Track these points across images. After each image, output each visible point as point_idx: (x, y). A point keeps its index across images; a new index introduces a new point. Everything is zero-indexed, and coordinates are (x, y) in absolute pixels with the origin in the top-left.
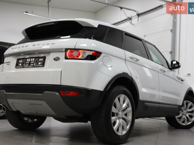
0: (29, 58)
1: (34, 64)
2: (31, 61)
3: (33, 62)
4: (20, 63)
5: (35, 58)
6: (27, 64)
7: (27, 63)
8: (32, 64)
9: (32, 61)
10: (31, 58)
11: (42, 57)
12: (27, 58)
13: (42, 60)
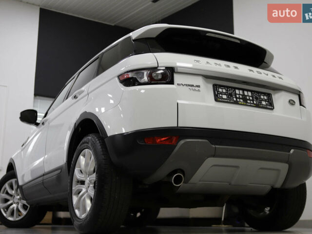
0: (239, 89)
1: (255, 102)
2: (246, 96)
3: (251, 98)
4: (222, 94)
5: (251, 91)
6: (239, 98)
7: (238, 96)
8: (249, 100)
9: (248, 96)
10: (243, 90)
11: (265, 94)
12: (235, 88)
13: (265, 98)
